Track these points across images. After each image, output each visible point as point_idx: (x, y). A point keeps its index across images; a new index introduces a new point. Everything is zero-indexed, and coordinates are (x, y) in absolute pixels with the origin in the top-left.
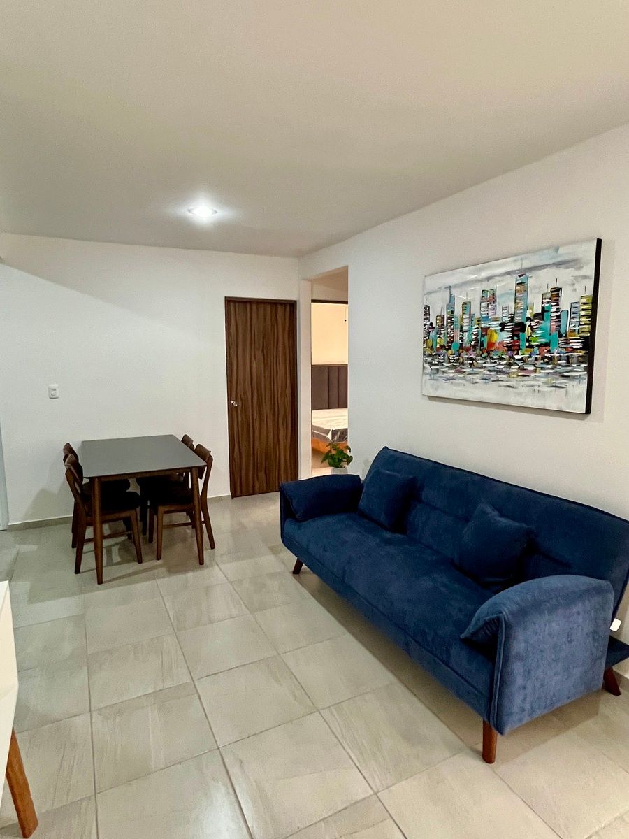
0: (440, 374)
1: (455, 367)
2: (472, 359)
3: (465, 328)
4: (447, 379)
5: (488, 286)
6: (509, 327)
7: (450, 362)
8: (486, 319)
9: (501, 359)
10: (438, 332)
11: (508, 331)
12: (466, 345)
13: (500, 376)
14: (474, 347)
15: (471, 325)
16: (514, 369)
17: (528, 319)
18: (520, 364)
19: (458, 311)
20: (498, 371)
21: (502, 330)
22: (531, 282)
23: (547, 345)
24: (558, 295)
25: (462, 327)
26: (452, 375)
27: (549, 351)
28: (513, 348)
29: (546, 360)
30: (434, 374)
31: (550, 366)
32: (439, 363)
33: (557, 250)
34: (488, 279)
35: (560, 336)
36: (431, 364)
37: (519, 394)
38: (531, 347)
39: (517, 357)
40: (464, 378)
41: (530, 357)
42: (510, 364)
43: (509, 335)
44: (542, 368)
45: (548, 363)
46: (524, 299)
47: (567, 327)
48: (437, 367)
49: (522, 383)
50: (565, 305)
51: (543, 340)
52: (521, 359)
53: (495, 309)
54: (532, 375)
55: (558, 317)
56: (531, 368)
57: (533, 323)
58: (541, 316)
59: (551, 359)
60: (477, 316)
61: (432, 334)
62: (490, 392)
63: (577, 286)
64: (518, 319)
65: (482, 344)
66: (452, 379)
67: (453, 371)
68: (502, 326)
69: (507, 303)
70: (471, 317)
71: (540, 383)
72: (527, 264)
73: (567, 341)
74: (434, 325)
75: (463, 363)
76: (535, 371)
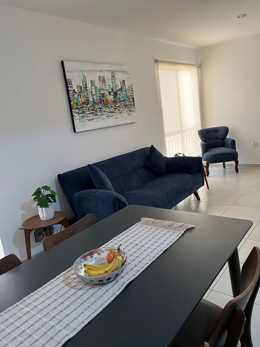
0: (85, 118)
1: (92, 113)
2: (100, 108)
3: (94, 93)
4: (90, 120)
5: (102, 74)
6: (112, 93)
7: (89, 111)
8: (102, 89)
9: (112, 107)
10: (79, 95)
11: (112, 95)
12: (96, 101)
13: (112, 114)
14: (101, 102)
15: (96, 92)
17: (118, 90)
19: (89, 84)
20: (112, 112)
21: (110, 95)
22: (116, 76)
23: (124, 100)
24: (124, 83)
25: (92, 93)
26: (92, 117)
27: (125, 103)
28: (115, 102)
29: (125, 106)
30: (81, 118)
31: (127, 108)
32: (83, 112)
33: (121, 66)
34: (101, 71)
35: (127, 97)
36: (78, 113)
37: (120, 120)
38: (120, 101)
39: (117, 106)
40: (98, 118)
41: (121, 105)
42: (115, 109)
44: (125, 109)
46: (115, 82)
47: (128, 94)
48: (83, 115)
49: (120, 116)
50: (127, 86)
53: (105, 85)
54: (123, 112)
55: (125, 90)
58: (121, 89)
60: (98, 88)
61: (76, 96)
62: (111, 121)
63: (128, 80)
64: (114, 90)
65: (104, 101)
66: (93, 119)
67: (92, 115)
68: (109, 92)
69: (109, 83)
70: (96, 88)
71: (125, 114)
73: (129, 99)
74: (76, 91)
75: (96, 110)
76: (123, 110)
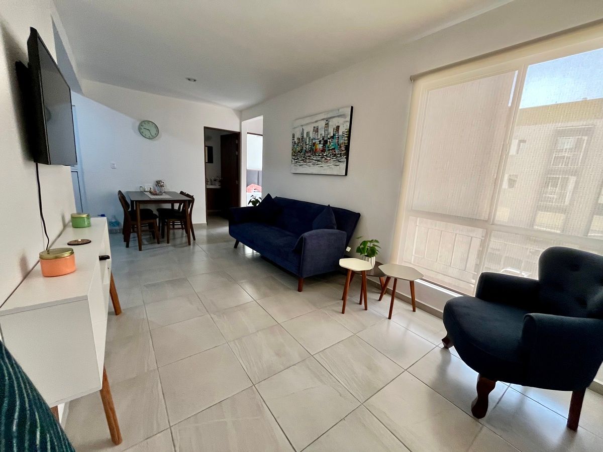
0: (298, 163)
1: (303, 160)
2: (309, 156)
3: (307, 143)
4: (300, 165)
5: (315, 125)
6: (322, 142)
7: (301, 158)
8: (315, 139)
9: (319, 155)
10: (298, 145)
12: (307, 150)
13: (319, 163)
14: (310, 151)
15: (309, 142)
16: (323, 159)
17: (329, 139)
18: (325, 157)
19: (305, 136)
20: (318, 161)
21: (320, 143)
22: (330, 123)
23: (334, 149)
24: (338, 129)
25: (306, 142)
27: (335, 152)
28: (323, 151)
32: (298, 159)
33: (339, 110)
34: (316, 122)
35: (338, 145)
36: (295, 159)
37: (324, 169)
38: (329, 150)
39: (324, 154)
40: (306, 165)
41: (329, 154)
42: (322, 158)
43: (322, 145)
44: (332, 158)
45: (334, 156)
46: (327, 130)
47: (341, 141)
48: (297, 161)
50: (340, 133)
51: (333, 147)
52: (326, 155)
53: (318, 135)
54: (329, 161)
55: (338, 137)
56: (329, 159)
57: (330, 140)
58: (332, 137)
59: (335, 154)
60: (312, 138)
61: (295, 146)
62: (315, 169)
63: (344, 125)
64: (325, 139)
65: (313, 150)
66: (302, 165)
68: (320, 141)
69: (322, 132)
70: (310, 138)
72: (329, 116)
73: (340, 147)
74: (296, 142)
75: (306, 158)
76: (330, 160)
